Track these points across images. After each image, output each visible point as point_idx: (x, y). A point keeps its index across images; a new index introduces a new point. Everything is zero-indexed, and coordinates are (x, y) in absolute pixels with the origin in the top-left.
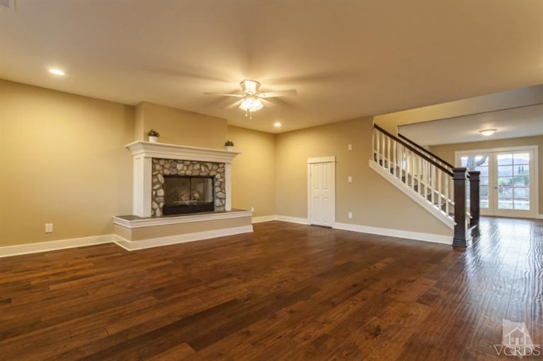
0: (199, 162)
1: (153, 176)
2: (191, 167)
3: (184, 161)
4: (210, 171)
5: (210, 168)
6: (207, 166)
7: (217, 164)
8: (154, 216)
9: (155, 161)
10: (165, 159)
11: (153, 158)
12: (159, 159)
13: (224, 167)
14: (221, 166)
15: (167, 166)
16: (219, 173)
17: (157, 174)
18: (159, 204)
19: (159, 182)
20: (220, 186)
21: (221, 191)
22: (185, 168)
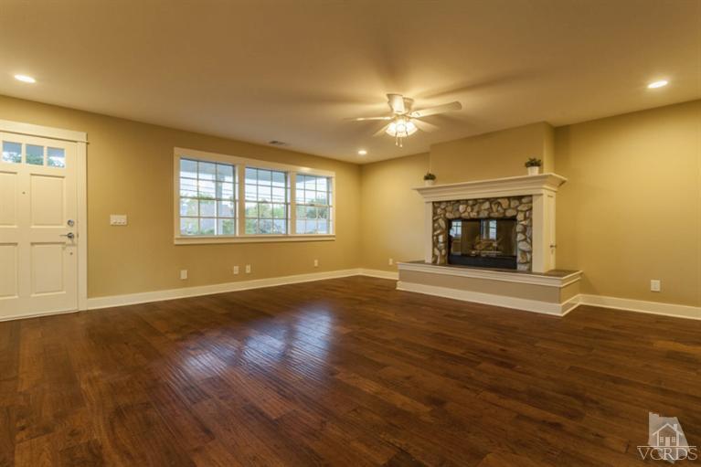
0: (487, 199)
1: (434, 221)
2: (476, 208)
3: (467, 200)
4: (505, 210)
5: (504, 206)
6: (499, 204)
7: (519, 198)
8: (434, 263)
9: (436, 205)
10: (447, 202)
11: (433, 203)
12: (440, 203)
13: (531, 202)
14: (524, 200)
15: (450, 208)
16: (522, 211)
17: (437, 219)
18: (440, 251)
19: (440, 227)
20: (524, 232)
21: (525, 240)
22: (469, 209)
